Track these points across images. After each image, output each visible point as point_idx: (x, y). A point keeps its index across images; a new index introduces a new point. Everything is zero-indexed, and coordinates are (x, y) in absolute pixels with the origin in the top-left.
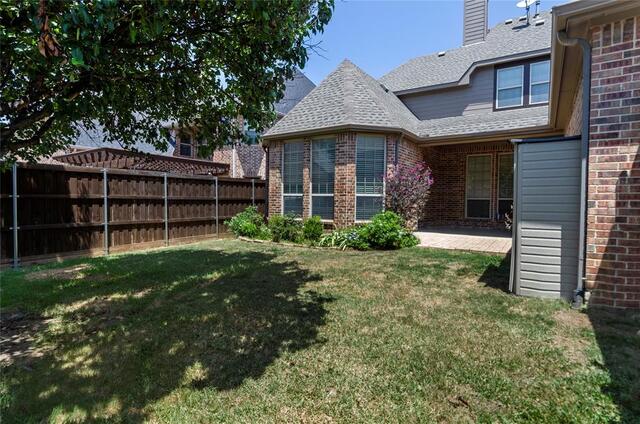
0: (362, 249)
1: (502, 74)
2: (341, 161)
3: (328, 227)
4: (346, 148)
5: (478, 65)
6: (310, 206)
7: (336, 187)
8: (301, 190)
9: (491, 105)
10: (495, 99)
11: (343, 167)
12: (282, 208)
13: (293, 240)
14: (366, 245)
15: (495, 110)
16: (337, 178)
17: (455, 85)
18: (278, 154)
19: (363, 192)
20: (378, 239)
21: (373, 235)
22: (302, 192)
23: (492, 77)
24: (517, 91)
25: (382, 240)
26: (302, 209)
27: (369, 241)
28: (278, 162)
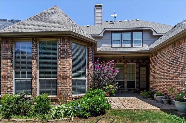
0: (86, 117)
1: (114, 35)
2: (63, 56)
3: (54, 100)
4: (66, 48)
5: (106, 30)
6: (38, 87)
7: (59, 73)
8: (30, 75)
9: (110, 46)
10: (111, 43)
11: (64, 60)
12: (14, 88)
13: (25, 114)
14: (88, 114)
15: (111, 47)
16: (59, 67)
17: (98, 36)
18: (10, 49)
19: (76, 77)
20: (96, 109)
21: (92, 107)
22: (31, 76)
23: (110, 35)
24: (118, 42)
25: (98, 109)
26: (32, 89)
27: (90, 111)
28: (9, 54)
